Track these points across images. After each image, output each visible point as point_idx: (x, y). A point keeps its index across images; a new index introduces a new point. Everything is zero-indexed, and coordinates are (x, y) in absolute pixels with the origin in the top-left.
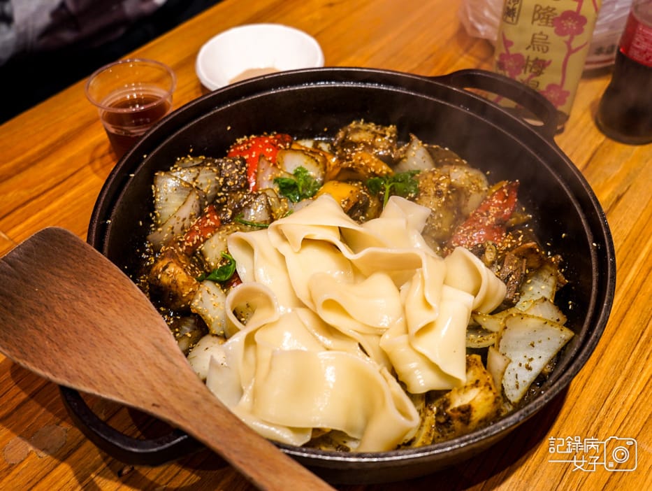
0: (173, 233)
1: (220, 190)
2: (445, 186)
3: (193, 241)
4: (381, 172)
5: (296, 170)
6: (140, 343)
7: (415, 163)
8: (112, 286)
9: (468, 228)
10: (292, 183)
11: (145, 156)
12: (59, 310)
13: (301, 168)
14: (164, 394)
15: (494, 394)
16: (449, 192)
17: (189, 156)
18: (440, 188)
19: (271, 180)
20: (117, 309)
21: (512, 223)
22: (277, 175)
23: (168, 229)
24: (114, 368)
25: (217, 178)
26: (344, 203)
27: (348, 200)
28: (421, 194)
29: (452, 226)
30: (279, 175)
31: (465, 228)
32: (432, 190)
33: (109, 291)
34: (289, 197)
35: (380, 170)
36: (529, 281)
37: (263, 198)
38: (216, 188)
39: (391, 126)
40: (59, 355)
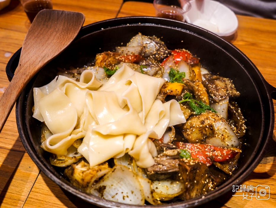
0: (123, 53)
1: (152, 56)
2: (209, 122)
3: (121, 58)
4: (202, 98)
5: (182, 72)
6: (45, 52)
7: (219, 108)
8: (67, 37)
9: (200, 147)
10: (175, 74)
11: (140, 23)
12: (50, 31)
13: (184, 73)
14: (26, 65)
15: (82, 176)
16: (208, 126)
17: (159, 39)
18: (206, 121)
19: (170, 67)
20: (57, 42)
21: (217, 165)
22: (173, 67)
23: (121, 50)
24: (32, 51)
25: (155, 50)
26: (169, 90)
27: (172, 91)
28: (198, 116)
29: (197, 141)
30: (174, 68)
31: (199, 145)
32: (202, 118)
33: (64, 37)
34: (171, 78)
35: (202, 97)
36: (178, 182)
37: (157, 68)
38: (151, 53)
39: (238, 92)
40: (33, 37)
